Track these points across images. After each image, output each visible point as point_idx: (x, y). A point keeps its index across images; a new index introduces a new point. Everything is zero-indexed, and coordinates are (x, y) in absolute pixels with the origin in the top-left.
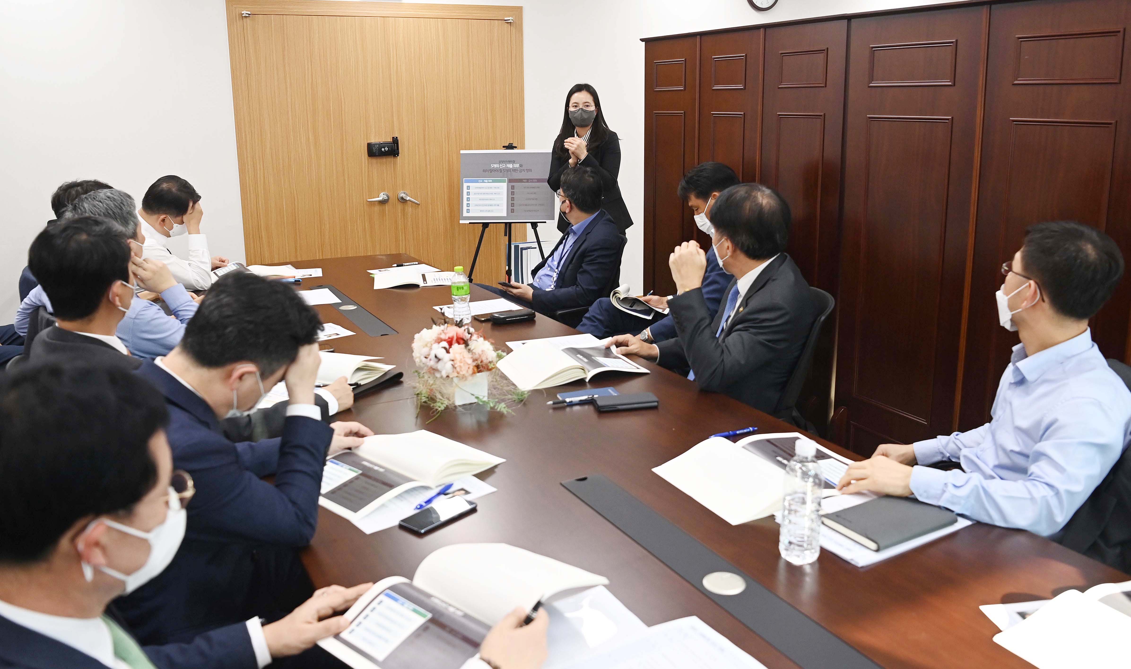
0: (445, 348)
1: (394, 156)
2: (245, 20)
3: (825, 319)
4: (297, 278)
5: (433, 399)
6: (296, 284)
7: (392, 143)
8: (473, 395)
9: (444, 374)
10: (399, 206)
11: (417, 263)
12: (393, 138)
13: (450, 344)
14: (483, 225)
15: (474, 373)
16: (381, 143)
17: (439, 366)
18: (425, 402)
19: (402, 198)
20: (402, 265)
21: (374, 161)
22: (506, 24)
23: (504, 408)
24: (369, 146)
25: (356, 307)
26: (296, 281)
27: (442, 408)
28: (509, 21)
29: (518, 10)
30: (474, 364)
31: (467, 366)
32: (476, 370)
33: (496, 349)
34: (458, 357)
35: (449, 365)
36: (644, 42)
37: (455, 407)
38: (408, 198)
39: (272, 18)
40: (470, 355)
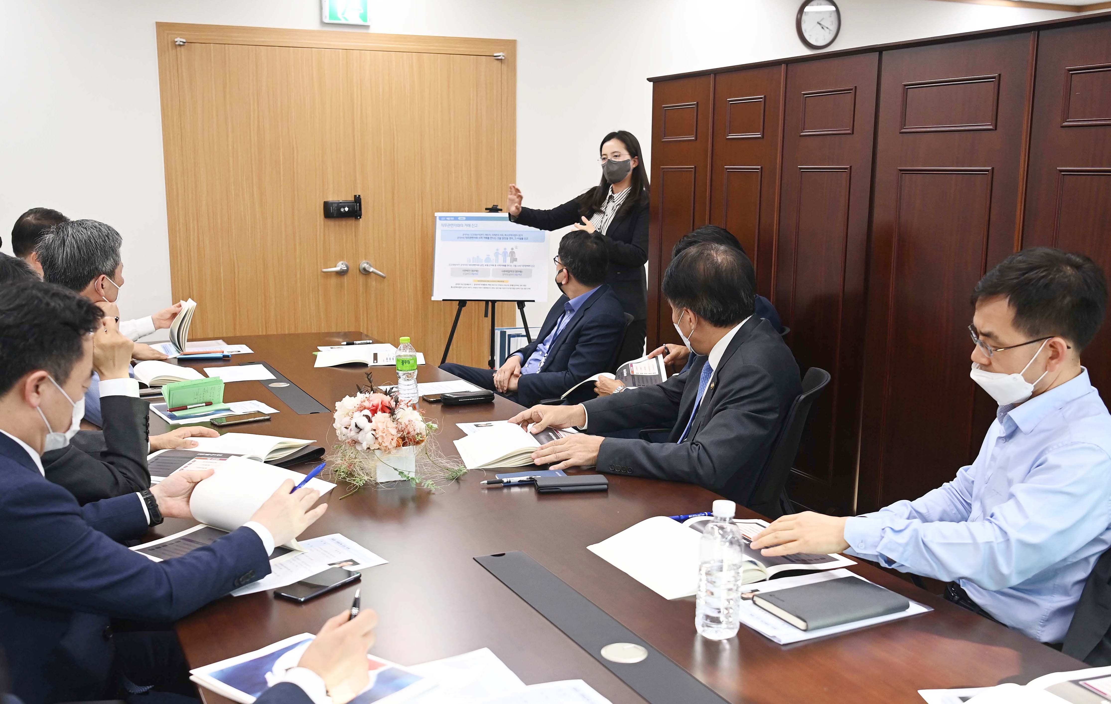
0: (367, 417)
1: (355, 218)
2: (179, 49)
3: (804, 399)
4: (226, 353)
5: (351, 474)
6: (224, 360)
7: (353, 203)
8: (396, 469)
9: (365, 446)
10: (361, 279)
11: (371, 341)
12: (355, 196)
13: (374, 412)
14: (459, 304)
15: (398, 446)
16: (341, 201)
17: (360, 437)
18: (344, 478)
19: (364, 269)
20: (353, 344)
21: (331, 223)
22: (496, 62)
23: (432, 484)
24: (327, 205)
25: (288, 385)
26: (224, 356)
27: (361, 484)
28: (499, 58)
29: (511, 45)
30: (399, 435)
31: (391, 437)
32: (400, 441)
33: (426, 421)
34: (381, 426)
35: (369, 436)
36: (652, 83)
37: (377, 484)
38: (371, 270)
39: (212, 48)
40: (394, 425)
